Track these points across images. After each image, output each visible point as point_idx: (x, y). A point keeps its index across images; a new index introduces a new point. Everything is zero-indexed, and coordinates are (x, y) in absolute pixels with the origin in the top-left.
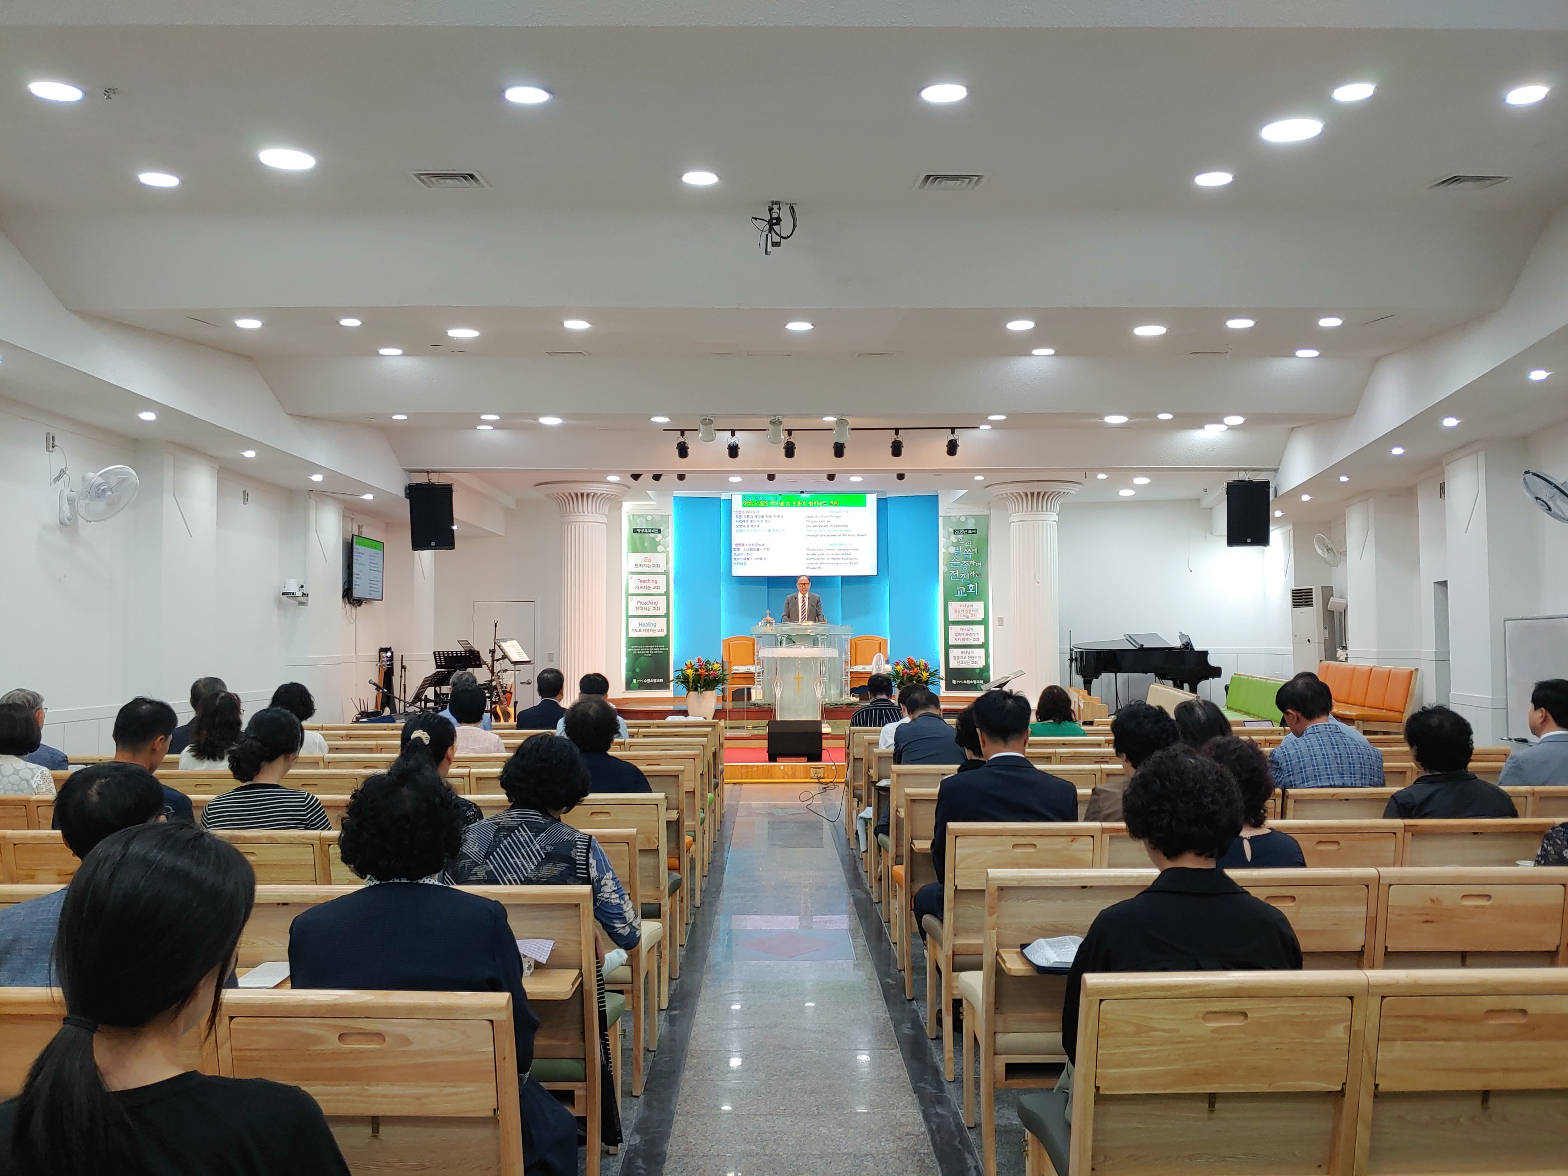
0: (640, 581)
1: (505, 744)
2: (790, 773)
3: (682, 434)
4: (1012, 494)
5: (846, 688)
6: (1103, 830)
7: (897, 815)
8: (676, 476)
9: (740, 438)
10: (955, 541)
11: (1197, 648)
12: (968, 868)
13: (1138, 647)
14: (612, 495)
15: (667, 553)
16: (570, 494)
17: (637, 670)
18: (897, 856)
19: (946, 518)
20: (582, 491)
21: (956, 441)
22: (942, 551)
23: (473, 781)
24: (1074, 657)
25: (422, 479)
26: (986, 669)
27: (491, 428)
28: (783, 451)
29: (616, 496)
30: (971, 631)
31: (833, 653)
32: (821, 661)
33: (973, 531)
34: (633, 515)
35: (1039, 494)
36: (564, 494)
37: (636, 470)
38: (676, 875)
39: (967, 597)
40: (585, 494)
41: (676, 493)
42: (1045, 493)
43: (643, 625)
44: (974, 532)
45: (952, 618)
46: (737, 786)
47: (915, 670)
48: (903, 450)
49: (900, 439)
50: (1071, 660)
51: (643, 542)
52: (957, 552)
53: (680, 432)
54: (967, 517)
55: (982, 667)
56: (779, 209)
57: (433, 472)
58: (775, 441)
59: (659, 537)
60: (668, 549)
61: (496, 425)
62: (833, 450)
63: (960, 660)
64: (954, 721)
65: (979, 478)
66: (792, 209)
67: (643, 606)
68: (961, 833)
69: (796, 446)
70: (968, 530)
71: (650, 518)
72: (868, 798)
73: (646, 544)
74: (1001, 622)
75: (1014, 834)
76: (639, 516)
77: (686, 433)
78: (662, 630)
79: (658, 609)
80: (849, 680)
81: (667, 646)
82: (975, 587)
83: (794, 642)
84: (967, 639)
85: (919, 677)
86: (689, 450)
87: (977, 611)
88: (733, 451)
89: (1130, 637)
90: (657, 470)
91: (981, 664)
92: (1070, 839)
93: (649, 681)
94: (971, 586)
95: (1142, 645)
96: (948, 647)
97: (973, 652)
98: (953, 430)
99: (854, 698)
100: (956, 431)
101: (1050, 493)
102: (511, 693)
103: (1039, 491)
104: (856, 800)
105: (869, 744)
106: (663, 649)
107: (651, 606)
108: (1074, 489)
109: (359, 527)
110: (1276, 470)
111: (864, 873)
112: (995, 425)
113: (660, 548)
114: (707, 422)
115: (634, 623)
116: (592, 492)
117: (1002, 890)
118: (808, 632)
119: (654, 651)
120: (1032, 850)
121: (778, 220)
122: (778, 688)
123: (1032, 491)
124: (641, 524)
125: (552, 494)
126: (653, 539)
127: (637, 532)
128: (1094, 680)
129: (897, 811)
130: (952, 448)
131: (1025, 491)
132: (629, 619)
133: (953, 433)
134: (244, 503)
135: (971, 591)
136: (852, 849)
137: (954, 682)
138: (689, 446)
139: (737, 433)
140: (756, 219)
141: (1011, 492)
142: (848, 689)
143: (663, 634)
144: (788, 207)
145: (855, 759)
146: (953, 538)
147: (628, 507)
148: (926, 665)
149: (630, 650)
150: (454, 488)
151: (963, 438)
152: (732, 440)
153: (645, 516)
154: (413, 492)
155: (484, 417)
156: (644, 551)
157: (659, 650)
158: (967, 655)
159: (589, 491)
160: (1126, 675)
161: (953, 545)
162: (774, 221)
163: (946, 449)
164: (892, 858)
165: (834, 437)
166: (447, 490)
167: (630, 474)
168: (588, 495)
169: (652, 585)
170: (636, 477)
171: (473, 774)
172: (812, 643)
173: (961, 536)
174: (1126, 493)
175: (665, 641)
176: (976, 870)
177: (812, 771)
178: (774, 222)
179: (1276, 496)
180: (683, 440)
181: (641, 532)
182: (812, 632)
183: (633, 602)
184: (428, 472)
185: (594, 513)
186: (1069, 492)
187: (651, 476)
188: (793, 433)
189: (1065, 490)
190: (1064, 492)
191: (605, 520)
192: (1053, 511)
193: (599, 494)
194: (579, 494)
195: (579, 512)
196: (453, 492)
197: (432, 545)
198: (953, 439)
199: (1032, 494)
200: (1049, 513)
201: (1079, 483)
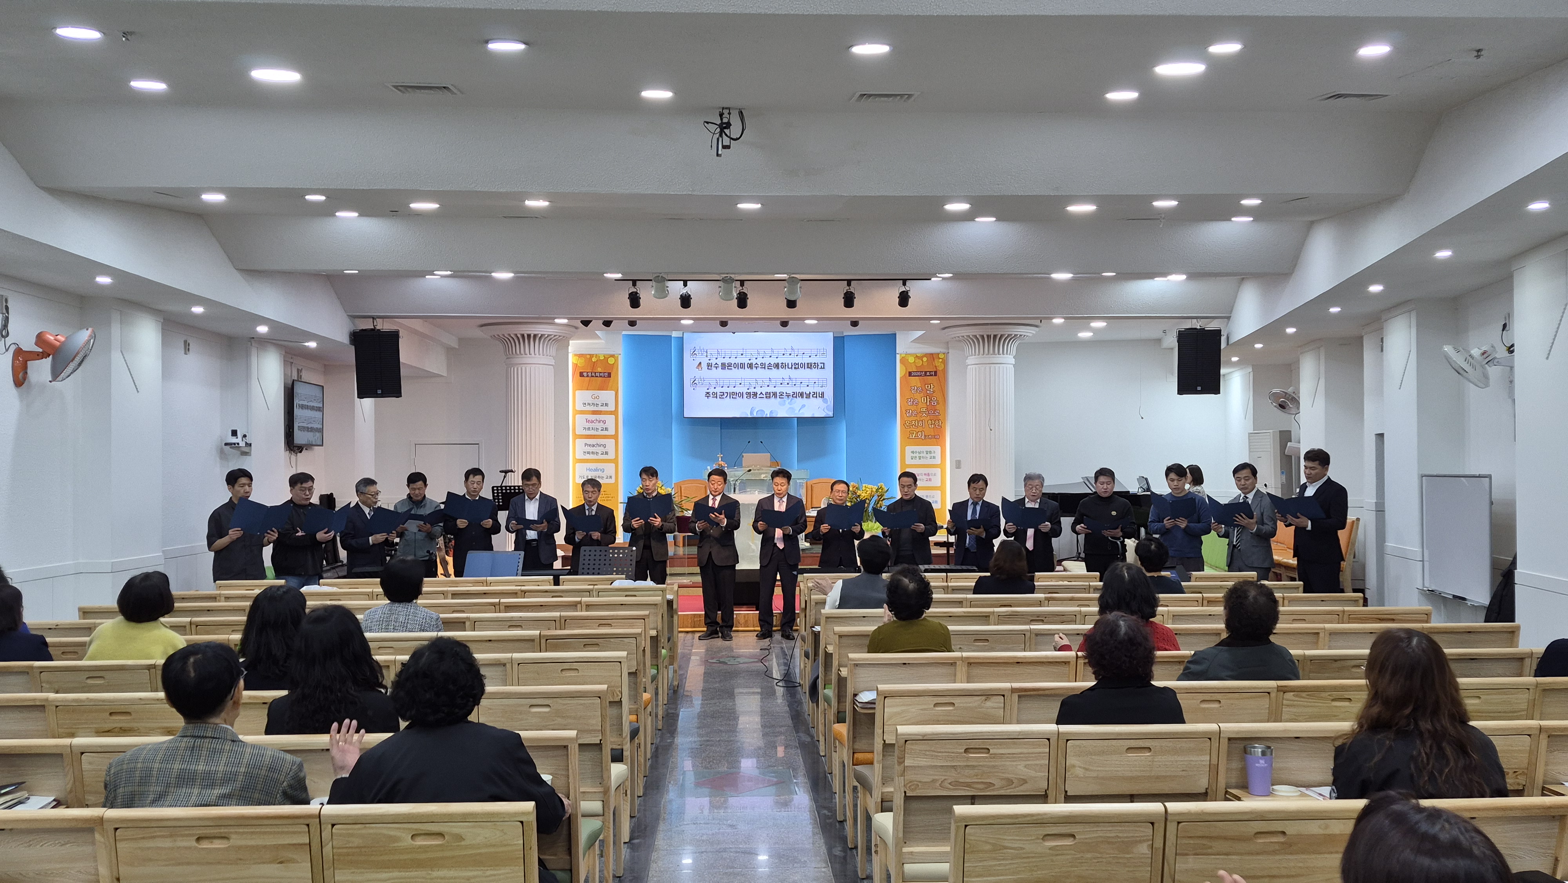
3: (634, 284)
4: (969, 336)
8: (626, 323)
9: (693, 288)
14: (560, 336)
16: (516, 335)
20: (529, 333)
21: (908, 293)
25: (367, 325)
28: (736, 302)
29: (564, 337)
35: (995, 336)
36: (509, 335)
37: (586, 317)
40: (532, 335)
42: (1002, 336)
48: (856, 300)
49: (852, 290)
53: (631, 282)
56: (729, 114)
57: (380, 317)
58: (727, 298)
62: (785, 303)
65: (935, 322)
66: (741, 113)
69: (748, 296)
77: (638, 283)
86: (641, 300)
88: (686, 301)
90: (608, 316)
100: (908, 283)
101: (1007, 335)
103: (995, 333)
108: (1031, 332)
109: (299, 371)
110: (1229, 318)
112: (946, 279)
116: (540, 333)
121: (728, 125)
123: (989, 334)
125: (498, 336)
130: (904, 299)
131: (981, 334)
133: (904, 284)
134: (186, 354)
138: (641, 296)
139: (689, 283)
140: (708, 123)
141: (968, 334)
144: (737, 111)
147: (575, 346)
150: (401, 335)
151: (915, 289)
152: (684, 291)
154: (357, 338)
155: (437, 273)
159: (536, 333)
162: (724, 125)
163: (897, 300)
165: (786, 294)
166: (394, 336)
167: (579, 321)
168: (535, 336)
174: (1085, 336)
178: (724, 127)
179: (1228, 344)
180: (635, 290)
184: (374, 318)
185: (542, 354)
186: (1025, 336)
187: (601, 322)
188: (746, 283)
189: (1021, 333)
190: (1020, 335)
191: (553, 362)
192: (1010, 354)
193: (546, 336)
194: (526, 335)
195: (526, 354)
196: (400, 339)
197: (378, 393)
198: (904, 291)
199: (989, 337)
200: (1005, 356)
201: (1036, 326)
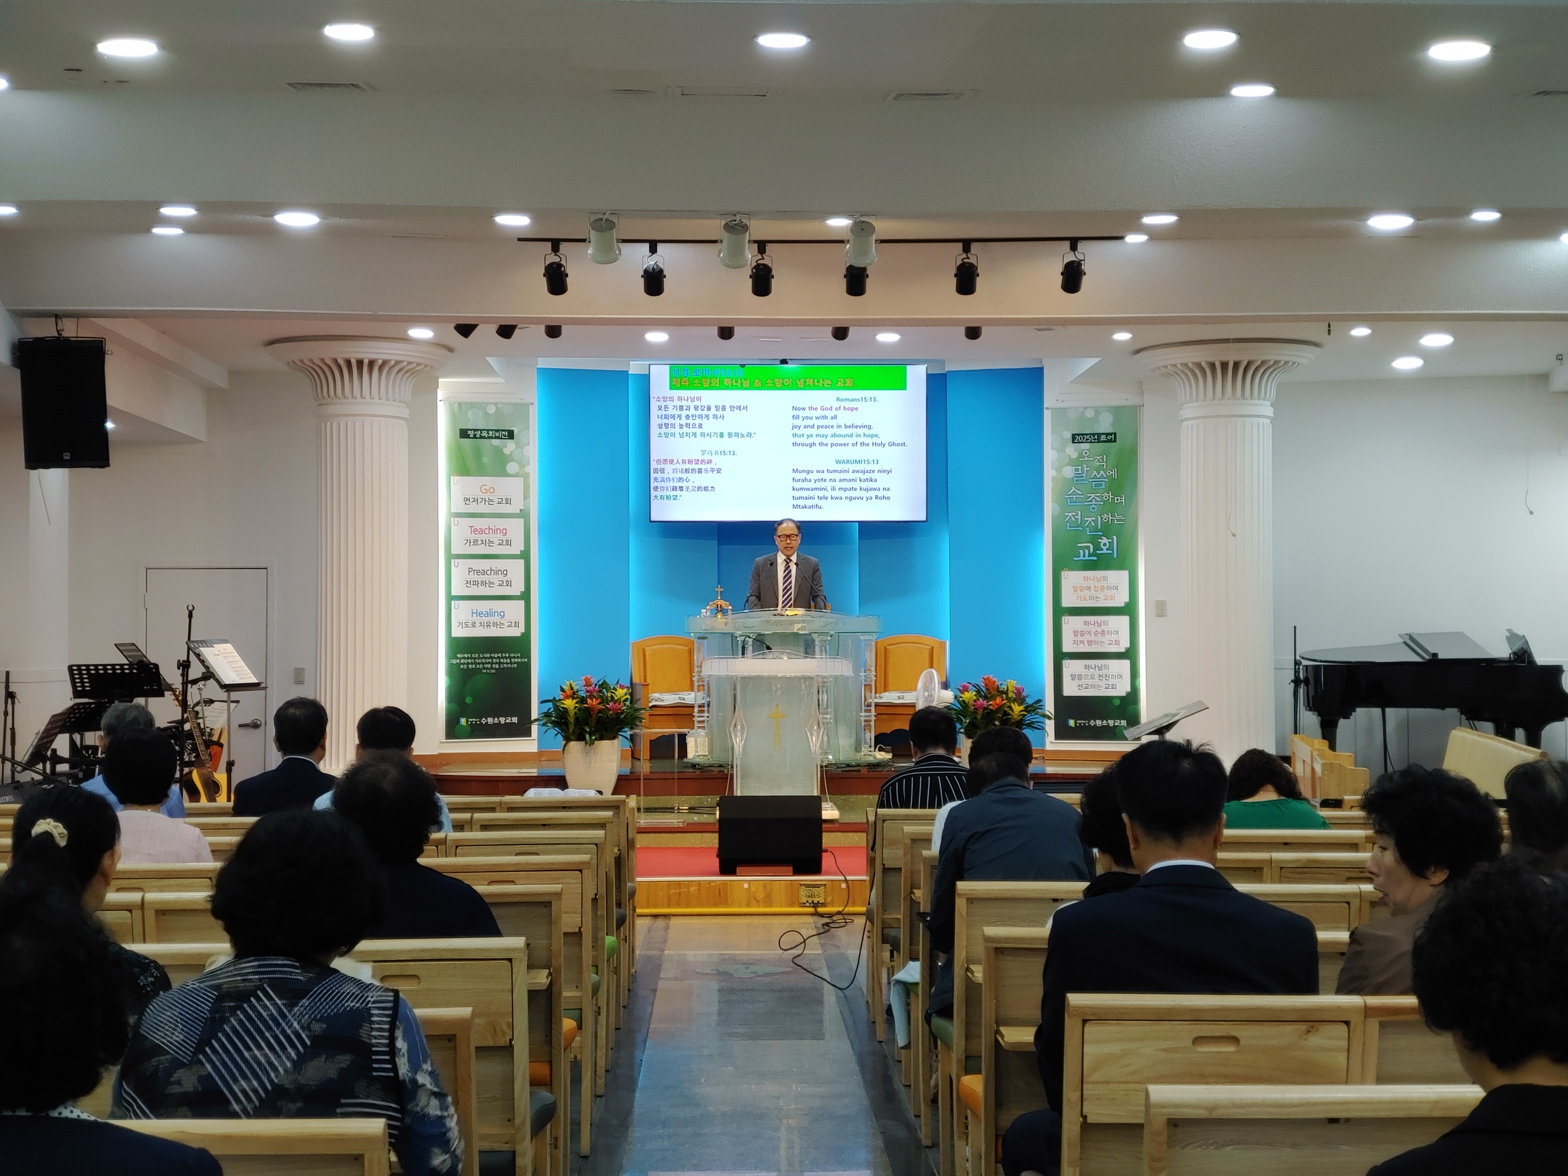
0: (475, 531)
1: (211, 844)
2: (761, 895)
3: (555, 249)
4: (1186, 365)
5: (868, 734)
6: (1368, 1011)
7: (968, 979)
8: (542, 329)
9: (666, 257)
10: (1074, 455)
11: (1542, 658)
12: (1107, 1082)
13: (1427, 657)
14: (418, 364)
15: (526, 477)
16: (335, 361)
17: (468, 700)
18: (967, 1057)
19: (1060, 413)
20: (360, 356)
21: (1081, 264)
22: (1049, 474)
23: (150, 916)
24: (1301, 676)
25: (46, 329)
26: (1132, 698)
27: (177, 231)
28: (749, 283)
29: (426, 366)
30: (1104, 627)
31: (841, 668)
32: (820, 685)
33: (1109, 437)
34: (459, 404)
35: (1237, 364)
36: (323, 360)
37: (466, 316)
38: (545, 1095)
39: (1098, 562)
40: (366, 361)
41: (543, 363)
42: (1249, 364)
43: (480, 614)
44: (1111, 438)
45: (1066, 602)
46: (660, 923)
47: (998, 700)
48: (979, 282)
49: (972, 260)
50: (1297, 682)
51: (478, 455)
52: (1078, 476)
53: (549, 244)
54: (1098, 411)
55: (1124, 694)
57: (69, 315)
58: (734, 261)
59: (510, 446)
60: (527, 469)
61: (190, 227)
62: (844, 283)
63: (1084, 682)
64: (1074, 798)
65: (1122, 336)
67: (480, 578)
68: (1092, 1015)
69: (774, 273)
70: (1099, 435)
71: (491, 410)
72: (911, 944)
73: (485, 460)
74: (1160, 609)
75: (1196, 1017)
76: (472, 405)
77: (563, 246)
78: (517, 624)
79: (509, 584)
80: (873, 718)
81: (526, 653)
82: (1111, 544)
83: (768, 648)
84: (1096, 642)
85: (1006, 713)
86: (569, 280)
87: (1117, 588)
88: (654, 282)
89: (1411, 638)
90: (507, 315)
91: (1122, 689)
92: (1303, 1027)
93: (490, 720)
94: (1105, 540)
95: (1435, 655)
96: (1060, 657)
97: (1107, 667)
98: (1074, 243)
99: (883, 753)
100: (1081, 246)
101: (1259, 362)
102: (221, 745)
103: (1238, 358)
104: (888, 947)
105: (914, 841)
106: (519, 660)
107: (495, 579)
108: (1305, 356)
111: (903, 1089)
112: (1156, 235)
113: (512, 467)
114: (604, 225)
115: (462, 611)
116: (380, 358)
117: (1176, 1126)
118: (796, 628)
119: (500, 663)
120: (1231, 1048)
122: (739, 734)
123: (1224, 359)
124: (474, 421)
125: (302, 361)
126: (498, 451)
127: (468, 437)
128: (1342, 722)
129: (968, 969)
130: (1072, 278)
131: (1211, 359)
132: (453, 602)
133: (1074, 248)
135: (1105, 551)
136: (880, 1042)
137: (1072, 723)
138: (568, 271)
139: (660, 247)
141: (1184, 361)
142: (871, 736)
143: (517, 632)
145: (886, 870)
146: (1072, 451)
147: (448, 388)
148: (1019, 692)
149: (454, 661)
150: (109, 347)
151: (1095, 258)
152: (651, 262)
153: (482, 406)
154: (26, 353)
155: (166, 211)
156: (481, 471)
157: (511, 661)
158: (1097, 672)
159: (373, 357)
160: (1403, 711)
161: (1072, 462)
163: (1060, 279)
164: (959, 1060)
165: (846, 256)
166: (93, 352)
167: (453, 325)
168: (372, 363)
169: (496, 538)
170: (465, 330)
171: (151, 903)
172: (802, 650)
173: (1086, 446)
174: (1407, 364)
175: (521, 645)
176: (1123, 1086)
177: (803, 892)
180: (557, 259)
181: (475, 437)
182: (803, 628)
183: (460, 571)
184: (57, 316)
185: (384, 399)
186: (1294, 363)
187: (494, 328)
188: (769, 247)
189: (1287, 359)
190: (1286, 363)
191: (405, 413)
192: (1264, 400)
193: (393, 362)
194: (354, 362)
195: (353, 397)
196: (106, 355)
197: (65, 458)
198: (1075, 261)
199: (1224, 365)
200: (1256, 401)
201: (1316, 344)
